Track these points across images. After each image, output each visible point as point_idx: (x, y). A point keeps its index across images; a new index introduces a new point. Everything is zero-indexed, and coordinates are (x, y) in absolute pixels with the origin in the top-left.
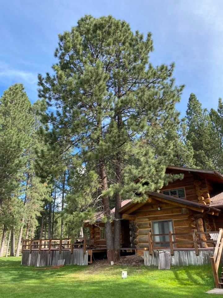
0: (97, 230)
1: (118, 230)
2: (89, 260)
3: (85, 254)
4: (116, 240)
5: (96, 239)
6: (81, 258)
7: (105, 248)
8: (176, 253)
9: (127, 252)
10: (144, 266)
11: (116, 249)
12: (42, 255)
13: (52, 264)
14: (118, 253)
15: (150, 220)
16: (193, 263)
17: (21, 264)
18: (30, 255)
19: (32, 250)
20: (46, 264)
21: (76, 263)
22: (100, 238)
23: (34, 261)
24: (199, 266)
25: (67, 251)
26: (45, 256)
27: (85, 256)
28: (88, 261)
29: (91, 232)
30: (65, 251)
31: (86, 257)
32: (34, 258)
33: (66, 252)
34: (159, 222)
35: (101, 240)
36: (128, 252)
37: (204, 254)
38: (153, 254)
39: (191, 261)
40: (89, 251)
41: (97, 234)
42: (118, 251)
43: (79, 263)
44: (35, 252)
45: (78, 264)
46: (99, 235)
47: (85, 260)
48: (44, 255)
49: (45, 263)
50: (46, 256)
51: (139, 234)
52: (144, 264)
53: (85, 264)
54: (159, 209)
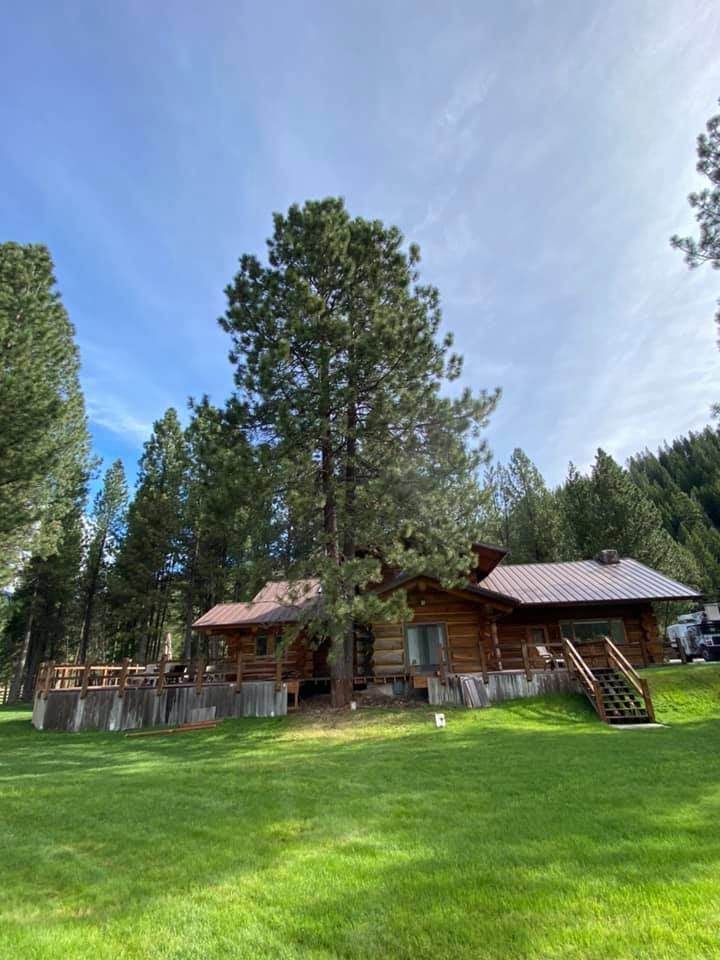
2: (291, 703)
3: (277, 690)
6: (265, 702)
8: (492, 679)
10: (430, 706)
12: (130, 700)
13: (167, 721)
16: (521, 694)
17: (42, 728)
18: (81, 702)
19: (88, 691)
20: (146, 723)
21: (249, 712)
23: (97, 716)
24: (532, 697)
25: (220, 687)
26: (141, 702)
27: (280, 695)
28: (289, 705)
31: (283, 698)
32: (96, 709)
33: (218, 689)
34: (420, 626)
37: (539, 680)
38: (447, 684)
39: (518, 691)
40: (291, 684)
43: (261, 712)
44: (103, 694)
45: (257, 715)
47: (279, 704)
48: (138, 699)
49: (140, 719)
50: (144, 702)
51: (378, 648)
52: (428, 702)
53: (279, 714)
54: (423, 603)
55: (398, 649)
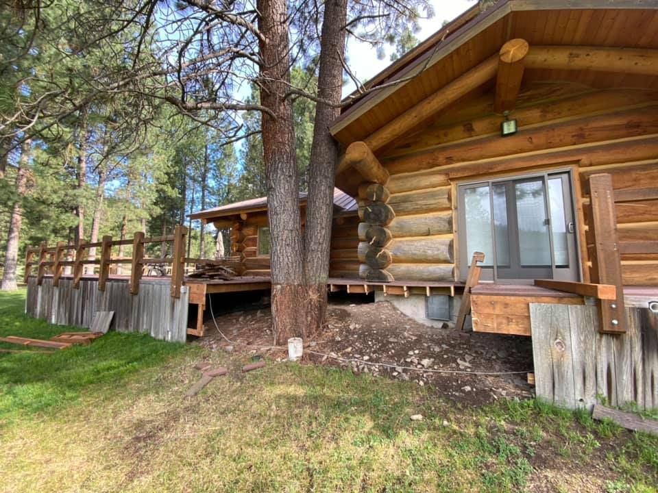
0: (250, 233)
1: (324, 207)
2: (192, 322)
3: (177, 297)
4: (313, 246)
5: (248, 256)
6: (162, 313)
7: (267, 278)
9: (348, 291)
11: (314, 282)
12: (62, 290)
14: (320, 296)
15: (452, 179)
17: (26, 311)
18: (40, 289)
19: (43, 277)
20: (70, 320)
21: (145, 327)
22: (257, 253)
23: (46, 306)
25: (120, 284)
26: (67, 294)
27: (179, 305)
28: (189, 326)
29: (234, 237)
30: (115, 284)
31: (182, 309)
32: (46, 297)
33: (118, 285)
35: (259, 257)
36: (350, 293)
40: (194, 287)
41: (250, 243)
42: (319, 291)
43: (156, 333)
44: (49, 281)
45: (153, 335)
46: (256, 246)
47: (176, 322)
48: (66, 289)
49: (67, 315)
50: (69, 295)
51: (396, 234)
53: (176, 339)
54: (509, 128)
55: (440, 232)
